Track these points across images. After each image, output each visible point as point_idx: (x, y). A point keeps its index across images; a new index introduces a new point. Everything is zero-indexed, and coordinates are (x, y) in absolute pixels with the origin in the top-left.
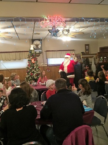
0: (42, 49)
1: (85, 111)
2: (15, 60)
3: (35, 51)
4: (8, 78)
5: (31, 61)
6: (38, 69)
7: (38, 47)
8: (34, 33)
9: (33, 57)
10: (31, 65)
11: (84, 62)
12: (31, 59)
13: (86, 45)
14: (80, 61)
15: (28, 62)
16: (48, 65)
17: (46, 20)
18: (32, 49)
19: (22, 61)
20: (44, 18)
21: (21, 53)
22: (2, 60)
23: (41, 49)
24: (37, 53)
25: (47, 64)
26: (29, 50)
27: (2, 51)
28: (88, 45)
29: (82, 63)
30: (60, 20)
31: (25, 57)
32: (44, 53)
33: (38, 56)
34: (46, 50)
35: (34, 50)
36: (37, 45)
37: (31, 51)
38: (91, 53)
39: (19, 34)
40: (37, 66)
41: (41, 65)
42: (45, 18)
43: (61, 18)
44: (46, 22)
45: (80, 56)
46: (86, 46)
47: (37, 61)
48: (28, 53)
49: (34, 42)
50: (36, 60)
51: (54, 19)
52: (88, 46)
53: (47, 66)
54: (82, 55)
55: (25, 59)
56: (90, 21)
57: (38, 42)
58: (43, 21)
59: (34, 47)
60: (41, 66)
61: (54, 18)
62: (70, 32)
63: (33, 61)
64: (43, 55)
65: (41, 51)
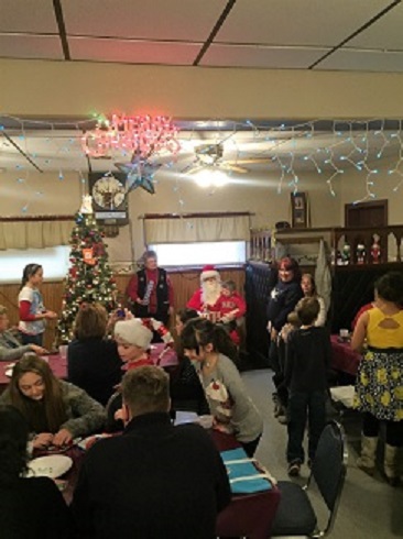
0: (130, 211)
2: (26, 249)
3: (99, 215)
5: (82, 256)
6: (109, 284)
9: (87, 242)
10: (81, 271)
12: (83, 247)
15: (71, 260)
17: (104, 128)
18: (87, 208)
19: (53, 253)
20: (96, 122)
21: (48, 223)
23: (123, 208)
24: (109, 225)
26: (72, 213)
28: (303, 195)
31: (62, 238)
32: (138, 225)
33: (114, 234)
34: (143, 214)
35: (93, 215)
36: (108, 196)
37: (85, 216)
38: (313, 226)
40: (105, 273)
41: (124, 267)
42: (100, 121)
44: (103, 137)
45: (269, 238)
46: (297, 200)
47: (105, 255)
48: (74, 223)
49: (98, 183)
51: (136, 127)
52: (301, 200)
55: (63, 244)
57: (113, 185)
58: (94, 132)
59: (100, 203)
60: (122, 272)
61: (136, 123)
63: (88, 255)
64: (131, 231)
65: (123, 216)
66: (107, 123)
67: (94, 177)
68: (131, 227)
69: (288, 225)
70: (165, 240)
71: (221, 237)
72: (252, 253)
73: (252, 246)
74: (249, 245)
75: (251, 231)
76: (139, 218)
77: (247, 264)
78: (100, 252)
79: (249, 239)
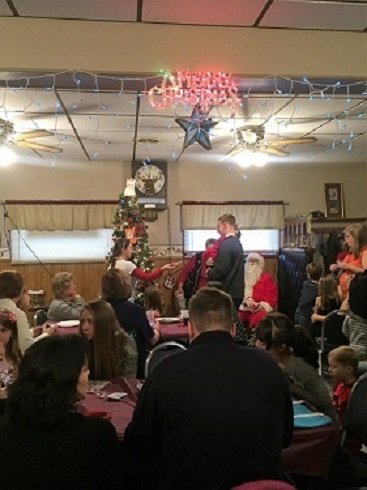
0: (168, 197)
1: (297, 423)
2: (72, 230)
3: (141, 201)
4: (41, 292)
6: (148, 264)
7: (153, 190)
8: (138, 139)
9: (130, 223)
11: (322, 246)
12: (126, 227)
14: (305, 243)
16: (185, 254)
17: (169, 83)
18: (130, 192)
19: (95, 236)
20: (162, 78)
21: (93, 206)
22: (26, 228)
23: (163, 193)
24: (148, 209)
25: (181, 247)
26: (117, 198)
27: (27, 198)
29: (313, 251)
30: (220, 85)
31: (105, 221)
32: (175, 210)
33: (153, 219)
34: (181, 200)
35: (136, 199)
36: (149, 183)
37: (128, 198)
38: (348, 216)
39: (84, 138)
40: (145, 253)
41: (161, 251)
42: (166, 76)
43: (223, 79)
44: (168, 92)
45: (305, 225)
46: (331, 191)
47: (146, 236)
48: (117, 206)
49: (140, 170)
51: (198, 83)
52: (335, 191)
53: (181, 255)
55: (106, 227)
57: (154, 172)
58: (159, 87)
59: (140, 189)
60: (159, 255)
61: (198, 80)
62: (265, 135)
63: (130, 234)
64: (169, 217)
65: (163, 202)
66: (172, 78)
67: (136, 164)
68: (169, 212)
69: (322, 215)
70: (200, 225)
71: (256, 225)
72: (286, 241)
73: (286, 235)
74: (282, 233)
75: (286, 220)
76: (177, 204)
77: (280, 252)
78: (141, 232)
79: (283, 228)
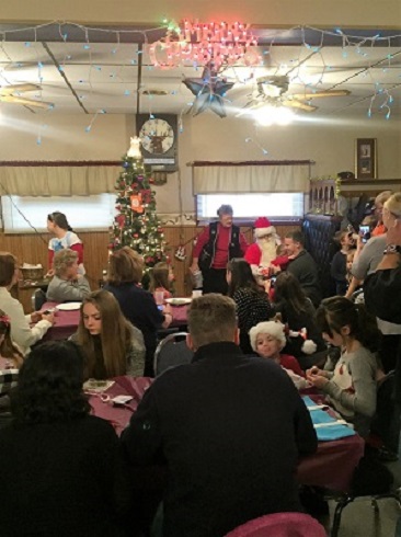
0: (180, 157)
2: (70, 196)
3: (147, 161)
4: (39, 266)
5: (130, 203)
6: (157, 235)
7: (161, 149)
8: (142, 90)
9: (135, 188)
10: (127, 219)
11: (350, 211)
12: (131, 194)
13: (361, 142)
14: (331, 209)
15: (118, 208)
16: (198, 222)
17: (175, 37)
18: (134, 152)
19: (97, 201)
20: (166, 30)
21: (93, 168)
22: (18, 194)
23: (173, 153)
24: (155, 172)
25: (193, 214)
26: (119, 159)
27: (18, 159)
28: (371, 142)
29: (341, 218)
30: (237, 39)
31: (107, 185)
32: (186, 172)
33: (163, 182)
34: (192, 160)
35: (142, 160)
36: (157, 141)
37: (132, 160)
38: (380, 178)
39: (80, 90)
40: (154, 222)
41: (171, 219)
42: (170, 28)
43: (240, 30)
44: (173, 47)
45: (332, 188)
46: (363, 148)
47: (153, 203)
48: (120, 169)
49: (146, 125)
50: (148, 198)
51: (209, 36)
52: (369, 148)
53: (195, 223)
54: (343, 183)
55: (108, 192)
56: (368, 44)
57: (162, 127)
58: (162, 41)
59: (147, 148)
60: (169, 224)
61: (210, 31)
62: (290, 86)
63: (135, 202)
64: (179, 178)
65: (172, 161)
66: (178, 30)
67: (141, 119)
68: (179, 174)
69: (353, 175)
70: (214, 189)
71: (277, 188)
72: (311, 207)
73: (311, 199)
74: (308, 197)
75: (312, 183)
76: (188, 165)
77: (305, 219)
78: (149, 200)
79: (308, 190)
